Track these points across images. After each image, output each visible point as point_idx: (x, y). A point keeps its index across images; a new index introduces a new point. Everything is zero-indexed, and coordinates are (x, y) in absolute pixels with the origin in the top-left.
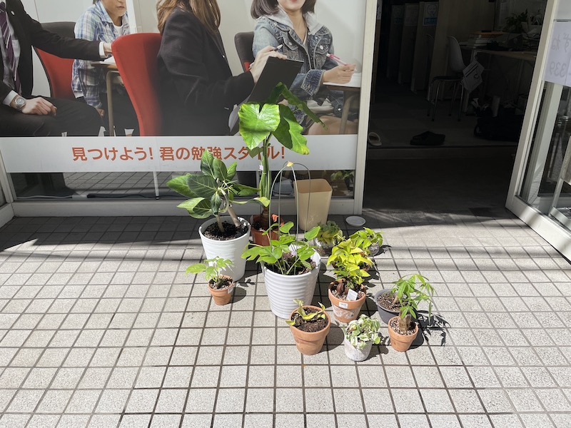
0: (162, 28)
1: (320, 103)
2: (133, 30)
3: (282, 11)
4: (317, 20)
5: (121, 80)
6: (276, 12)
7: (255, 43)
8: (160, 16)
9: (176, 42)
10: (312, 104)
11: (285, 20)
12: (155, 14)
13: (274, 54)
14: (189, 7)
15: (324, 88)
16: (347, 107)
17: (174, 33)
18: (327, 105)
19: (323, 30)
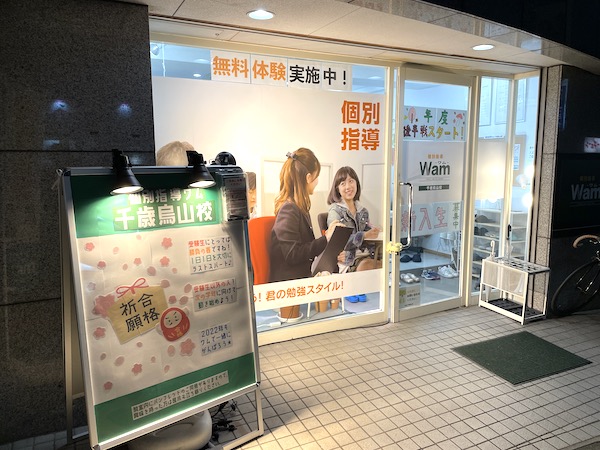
0: (276, 213)
1: (363, 251)
2: (259, 216)
3: (344, 201)
4: (361, 204)
6: (340, 201)
7: (329, 219)
8: (276, 206)
9: (284, 221)
10: (359, 253)
11: (344, 206)
12: (273, 205)
13: (339, 225)
14: (293, 200)
15: (365, 242)
16: (376, 253)
17: (284, 216)
18: (366, 252)
19: (364, 209)
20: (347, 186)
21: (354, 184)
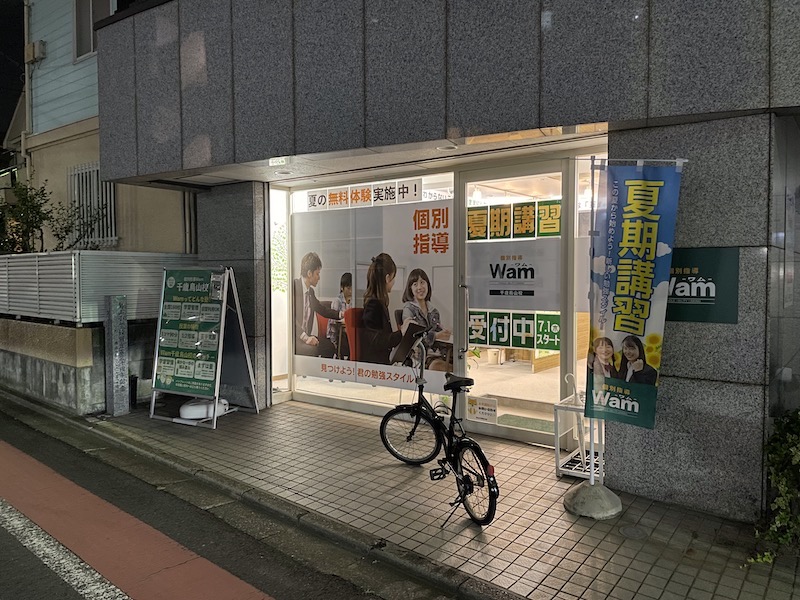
0: (364, 305)
1: (435, 351)
2: (353, 307)
3: (416, 300)
4: (432, 305)
5: (346, 330)
6: (413, 300)
7: (403, 315)
8: (365, 300)
9: (370, 312)
10: (431, 352)
11: (417, 305)
12: (363, 299)
13: (412, 322)
15: (436, 342)
16: (448, 355)
17: (369, 309)
18: (438, 353)
19: (435, 310)
20: (419, 287)
21: (425, 285)
